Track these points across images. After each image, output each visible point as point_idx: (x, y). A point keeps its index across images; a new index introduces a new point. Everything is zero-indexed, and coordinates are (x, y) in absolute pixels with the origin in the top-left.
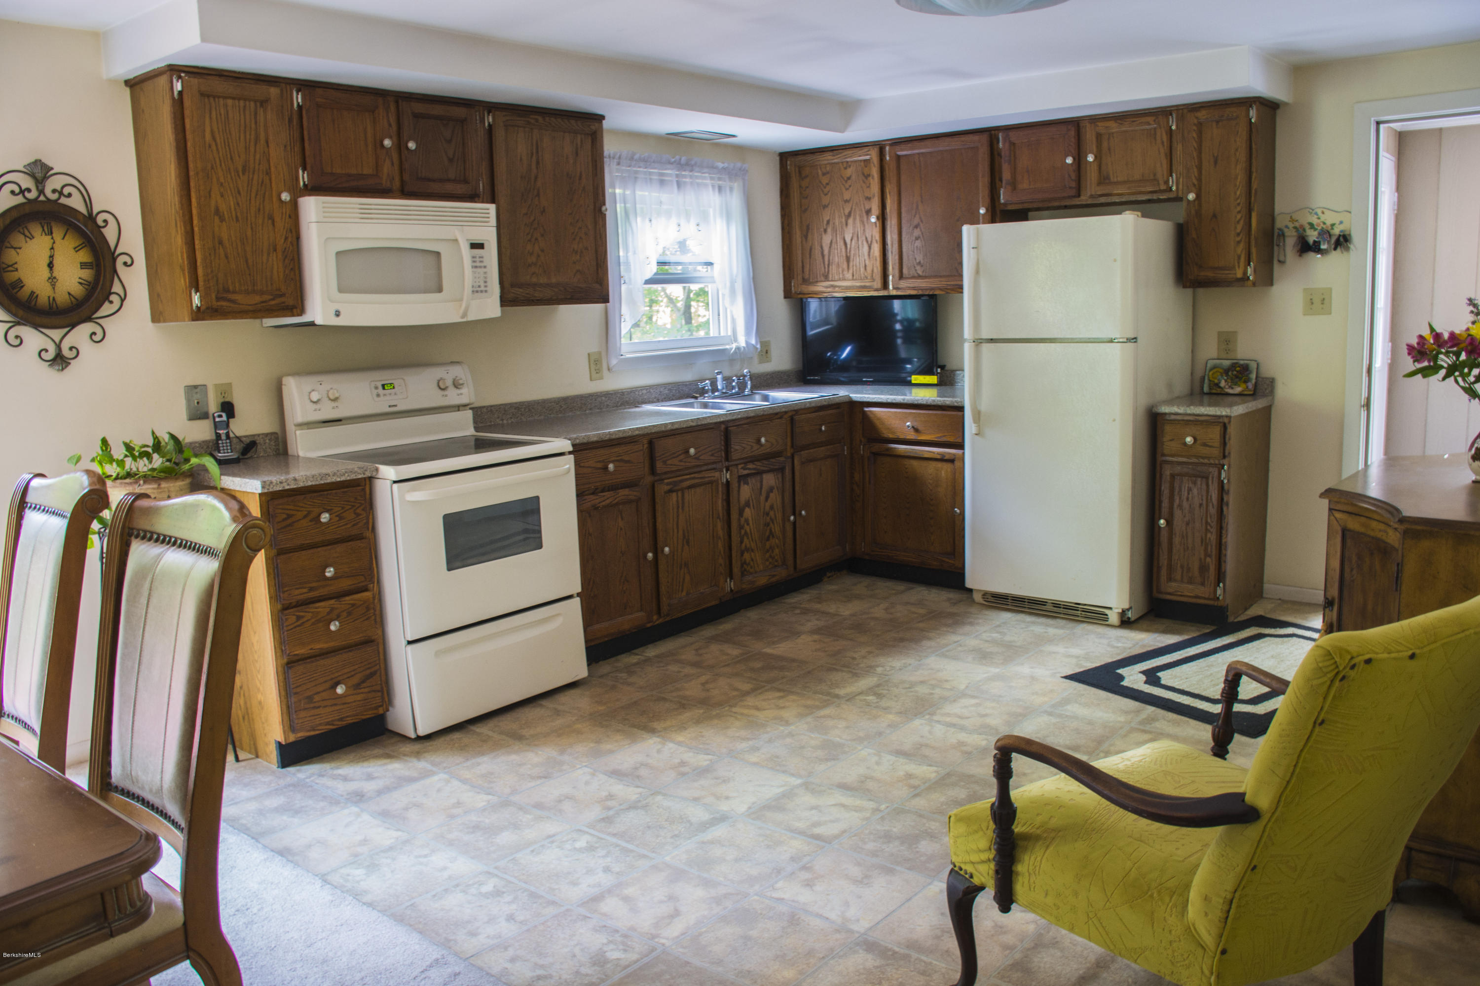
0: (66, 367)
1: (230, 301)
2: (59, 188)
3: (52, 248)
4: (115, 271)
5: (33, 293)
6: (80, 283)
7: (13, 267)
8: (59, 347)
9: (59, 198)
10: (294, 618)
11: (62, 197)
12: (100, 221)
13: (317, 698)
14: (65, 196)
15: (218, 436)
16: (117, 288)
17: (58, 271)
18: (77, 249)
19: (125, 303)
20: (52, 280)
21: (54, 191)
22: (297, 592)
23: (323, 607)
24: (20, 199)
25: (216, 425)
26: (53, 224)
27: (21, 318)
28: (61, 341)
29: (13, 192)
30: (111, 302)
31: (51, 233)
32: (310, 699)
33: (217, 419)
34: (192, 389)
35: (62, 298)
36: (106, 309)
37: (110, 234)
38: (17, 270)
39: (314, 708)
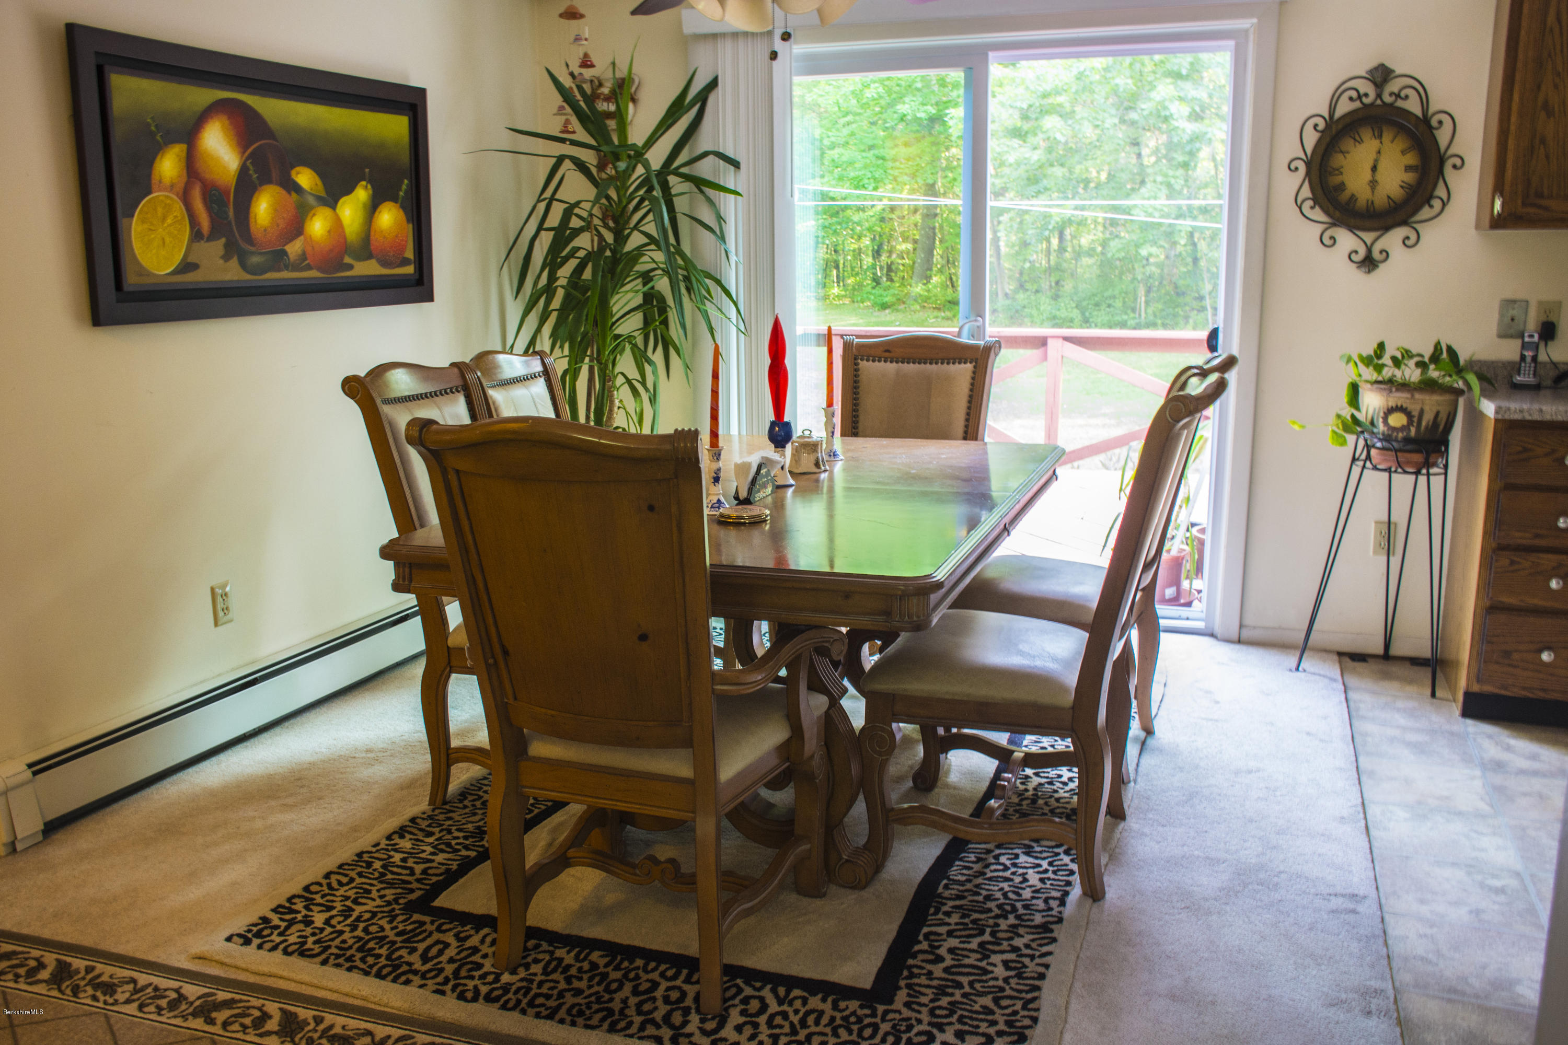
0: (1373, 269)
1: (1540, 207)
2: (1396, 91)
3: (1379, 152)
4: (1441, 172)
5: (1353, 195)
6: (1402, 187)
7: (1339, 171)
8: (1369, 250)
9: (1396, 100)
10: (1507, 562)
11: (1399, 100)
12: (1434, 123)
13: (1515, 656)
14: (1401, 98)
15: (1523, 358)
16: (1441, 191)
17: (1381, 176)
18: (1403, 152)
19: (1447, 209)
20: (1373, 183)
21: (1391, 94)
22: (1517, 534)
23: (1548, 560)
24: (1357, 104)
25: (1524, 346)
26: (1384, 128)
27: (1338, 220)
28: (1372, 244)
29: (1351, 99)
30: (1431, 206)
31: (1380, 136)
32: (1507, 654)
33: (1527, 339)
34: (1508, 303)
35: (1380, 199)
36: (1425, 213)
37: (1443, 137)
38: (1342, 173)
39: (1509, 665)
